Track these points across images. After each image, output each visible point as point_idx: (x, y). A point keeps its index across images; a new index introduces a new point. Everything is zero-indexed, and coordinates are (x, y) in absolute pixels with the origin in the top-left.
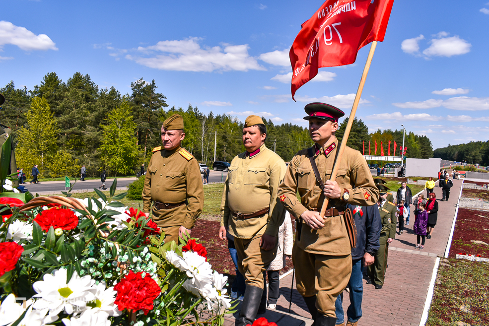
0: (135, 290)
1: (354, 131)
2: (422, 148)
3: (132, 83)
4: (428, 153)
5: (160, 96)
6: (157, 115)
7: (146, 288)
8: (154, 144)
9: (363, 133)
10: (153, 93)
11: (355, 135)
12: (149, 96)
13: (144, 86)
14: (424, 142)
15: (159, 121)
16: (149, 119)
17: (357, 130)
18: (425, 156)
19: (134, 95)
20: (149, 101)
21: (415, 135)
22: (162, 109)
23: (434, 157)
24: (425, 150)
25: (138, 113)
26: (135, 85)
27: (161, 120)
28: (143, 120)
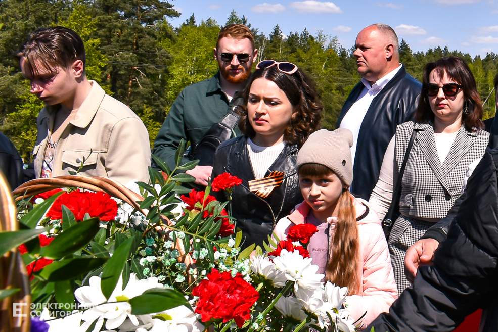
0: (224, 293)
6: (153, 36)
7: (238, 291)
16: (137, 44)
20: (135, 5)
22: (165, 22)
25: (110, 31)
27: (165, 47)
28: (121, 46)
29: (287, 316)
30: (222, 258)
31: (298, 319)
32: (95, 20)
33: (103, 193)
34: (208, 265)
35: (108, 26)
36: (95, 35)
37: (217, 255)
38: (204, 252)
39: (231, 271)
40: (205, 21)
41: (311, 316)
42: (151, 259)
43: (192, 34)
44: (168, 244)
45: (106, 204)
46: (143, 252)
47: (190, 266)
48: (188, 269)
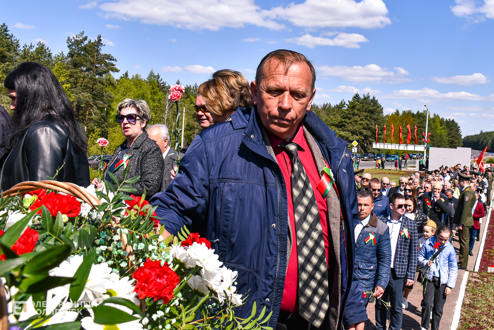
1: (365, 112)
2: (449, 135)
3: (69, 38)
4: (456, 141)
5: (109, 57)
6: (102, 84)
8: (98, 123)
9: (377, 114)
10: (98, 54)
11: (367, 116)
12: (93, 57)
13: (86, 42)
14: (451, 126)
15: (106, 92)
16: (92, 88)
17: (369, 110)
18: (452, 145)
19: (71, 55)
20: (92, 64)
21: (441, 117)
22: (110, 76)
23: (464, 146)
24: (452, 137)
25: (77, 79)
26: (73, 41)
27: (109, 90)
28: (83, 89)
29: (194, 289)
30: (154, 250)
31: (202, 292)
32: (68, 72)
33: (71, 195)
34: (144, 255)
35: (75, 76)
36: (68, 82)
37: (150, 248)
38: (141, 246)
39: (160, 260)
40: (134, 75)
41: (213, 292)
42: (103, 248)
43: (126, 84)
44: (116, 238)
45: (73, 204)
46: (98, 242)
47: (130, 254)
48: (129, 255)
